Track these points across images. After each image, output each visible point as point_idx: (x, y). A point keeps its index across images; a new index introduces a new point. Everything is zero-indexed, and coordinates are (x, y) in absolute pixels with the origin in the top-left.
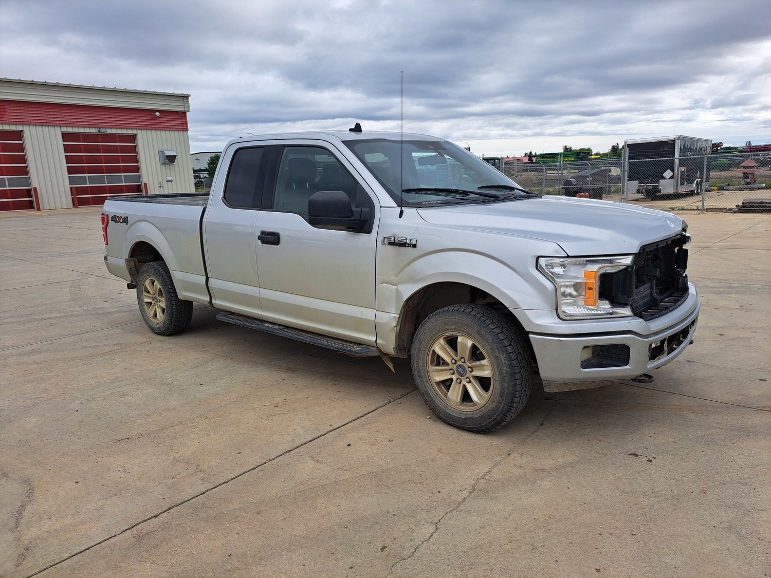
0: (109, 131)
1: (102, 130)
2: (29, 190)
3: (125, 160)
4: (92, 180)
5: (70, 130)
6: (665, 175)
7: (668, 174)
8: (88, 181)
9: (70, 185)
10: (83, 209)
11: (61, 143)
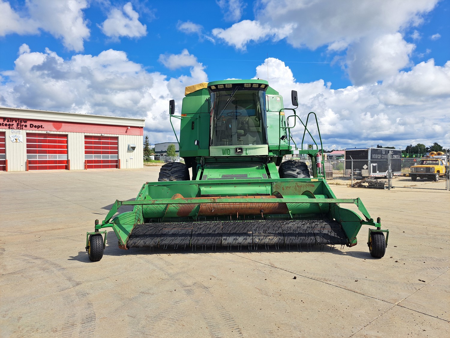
0: (106, 135)
1: (102, 135)
2: (68, 160)
3: (111, 148)
4: (95, 157)
5: (88, 134)
6: (364, 167)
7: (365, 167)
8: (93, 157)
9: (85, 159)
10: (89, 170)
11: (84, 140)
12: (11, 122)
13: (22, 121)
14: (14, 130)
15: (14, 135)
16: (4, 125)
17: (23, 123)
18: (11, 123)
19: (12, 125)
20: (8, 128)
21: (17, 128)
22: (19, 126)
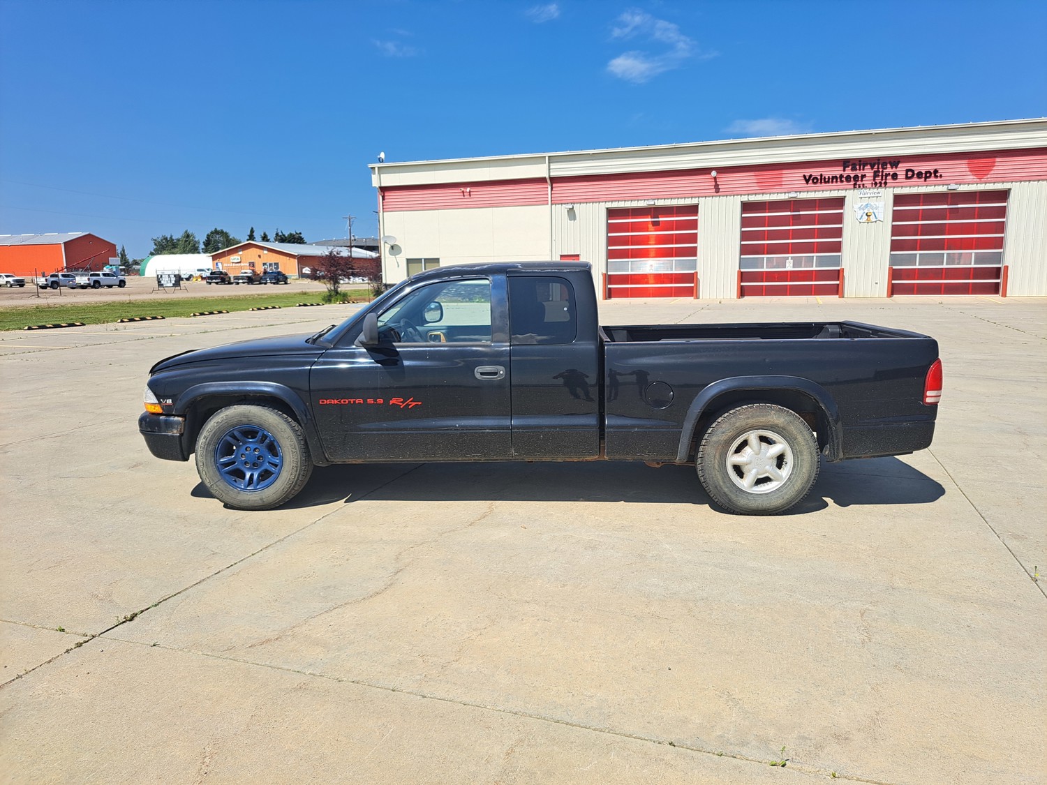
2: (999, 268)
12: (860, 169)
13: (887, 165)
14: (867, 190)
15: (864, 204)
16: (843, 179)
17: (890, 170)
18: (859, 173)
19: (863, 177)
20: (852, 187)
21: (872, 184)
22: (878, 180)
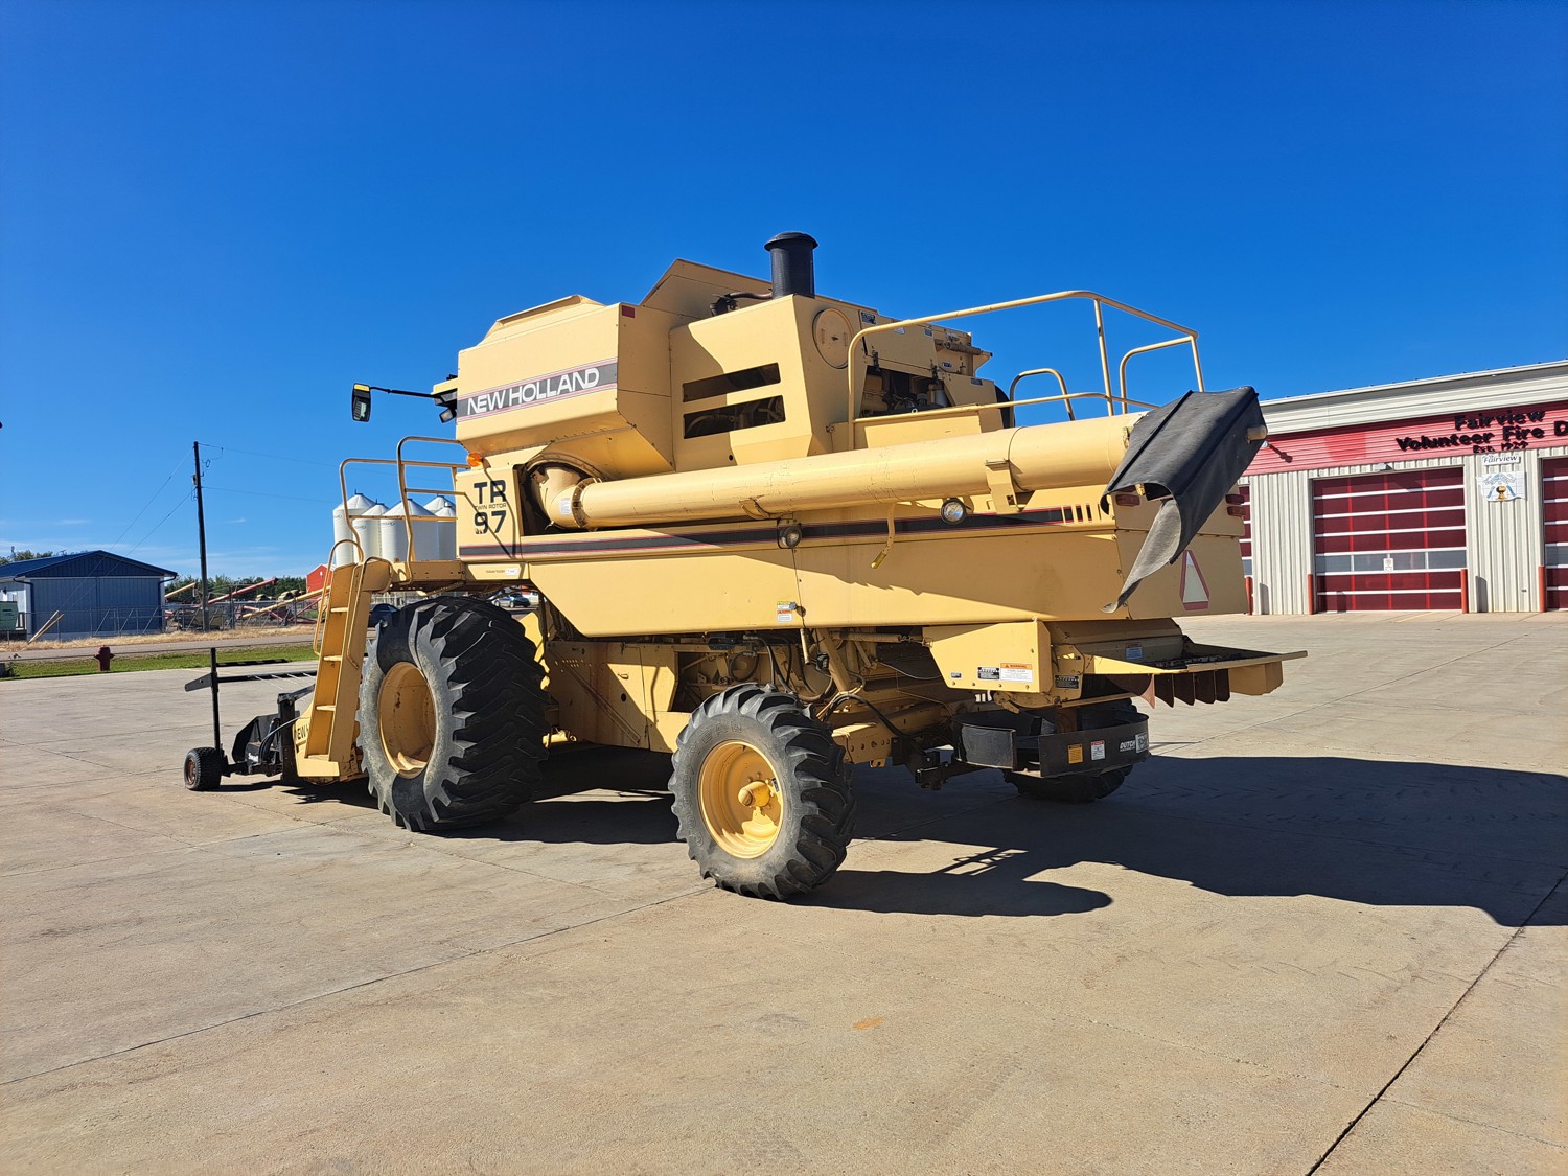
12: (1483, 427)
13: (1524, 417)
14: (1496, 455)
15: (1493, 475)
16: (1458, 441)
17: (1529, 425)
18: (1481, 431)
19: (1488, 437)
20: (1472, 452)
21: (1503, 446)
22: (1512, 437)
